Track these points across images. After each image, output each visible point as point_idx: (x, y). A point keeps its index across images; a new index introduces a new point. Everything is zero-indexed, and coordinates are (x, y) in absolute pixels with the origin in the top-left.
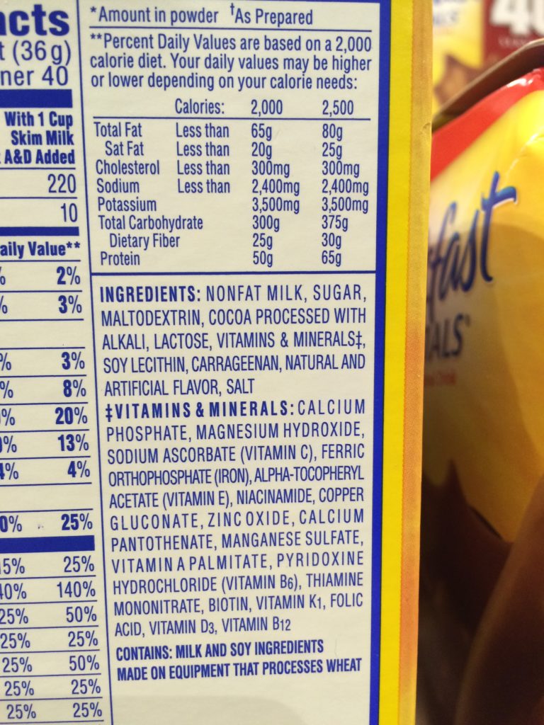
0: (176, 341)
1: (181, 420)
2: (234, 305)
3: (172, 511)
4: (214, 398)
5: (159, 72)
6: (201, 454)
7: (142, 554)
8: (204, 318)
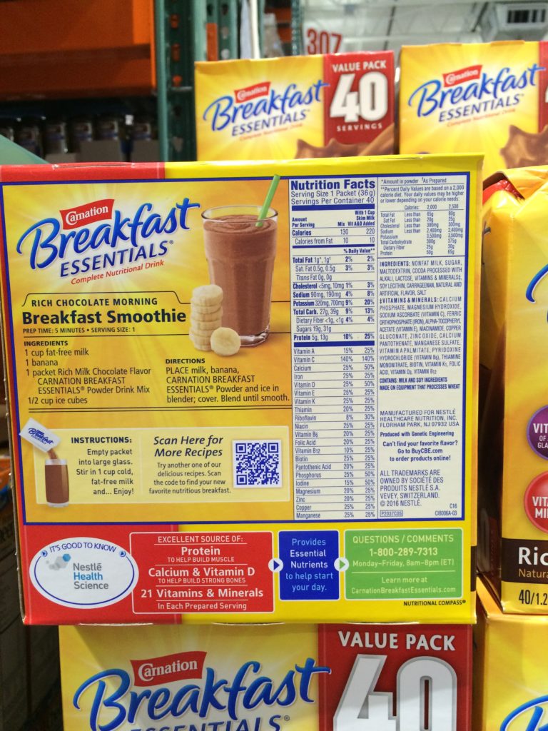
0: (402, 278)
1: (403, 303)
2: (420, 267)
3: (399, 333)
4: (413, 296)
5: (400, 198)
6: (409, 314)
7: (389, 347)
8: (411, 271)
